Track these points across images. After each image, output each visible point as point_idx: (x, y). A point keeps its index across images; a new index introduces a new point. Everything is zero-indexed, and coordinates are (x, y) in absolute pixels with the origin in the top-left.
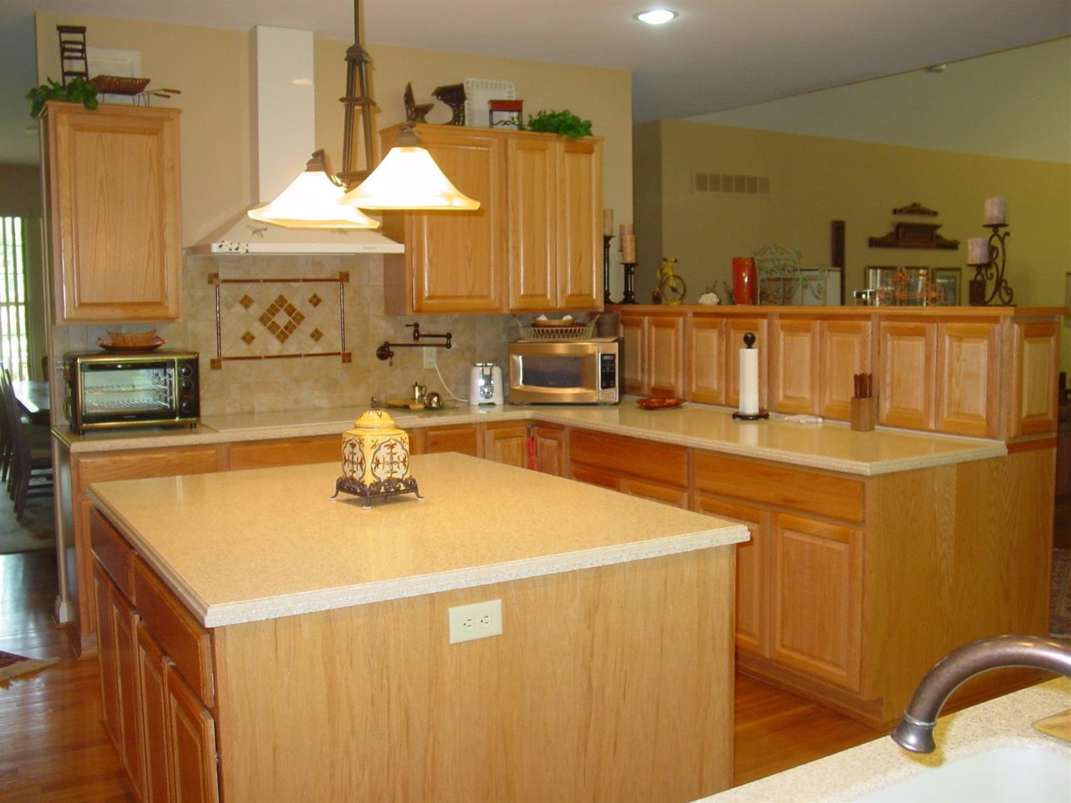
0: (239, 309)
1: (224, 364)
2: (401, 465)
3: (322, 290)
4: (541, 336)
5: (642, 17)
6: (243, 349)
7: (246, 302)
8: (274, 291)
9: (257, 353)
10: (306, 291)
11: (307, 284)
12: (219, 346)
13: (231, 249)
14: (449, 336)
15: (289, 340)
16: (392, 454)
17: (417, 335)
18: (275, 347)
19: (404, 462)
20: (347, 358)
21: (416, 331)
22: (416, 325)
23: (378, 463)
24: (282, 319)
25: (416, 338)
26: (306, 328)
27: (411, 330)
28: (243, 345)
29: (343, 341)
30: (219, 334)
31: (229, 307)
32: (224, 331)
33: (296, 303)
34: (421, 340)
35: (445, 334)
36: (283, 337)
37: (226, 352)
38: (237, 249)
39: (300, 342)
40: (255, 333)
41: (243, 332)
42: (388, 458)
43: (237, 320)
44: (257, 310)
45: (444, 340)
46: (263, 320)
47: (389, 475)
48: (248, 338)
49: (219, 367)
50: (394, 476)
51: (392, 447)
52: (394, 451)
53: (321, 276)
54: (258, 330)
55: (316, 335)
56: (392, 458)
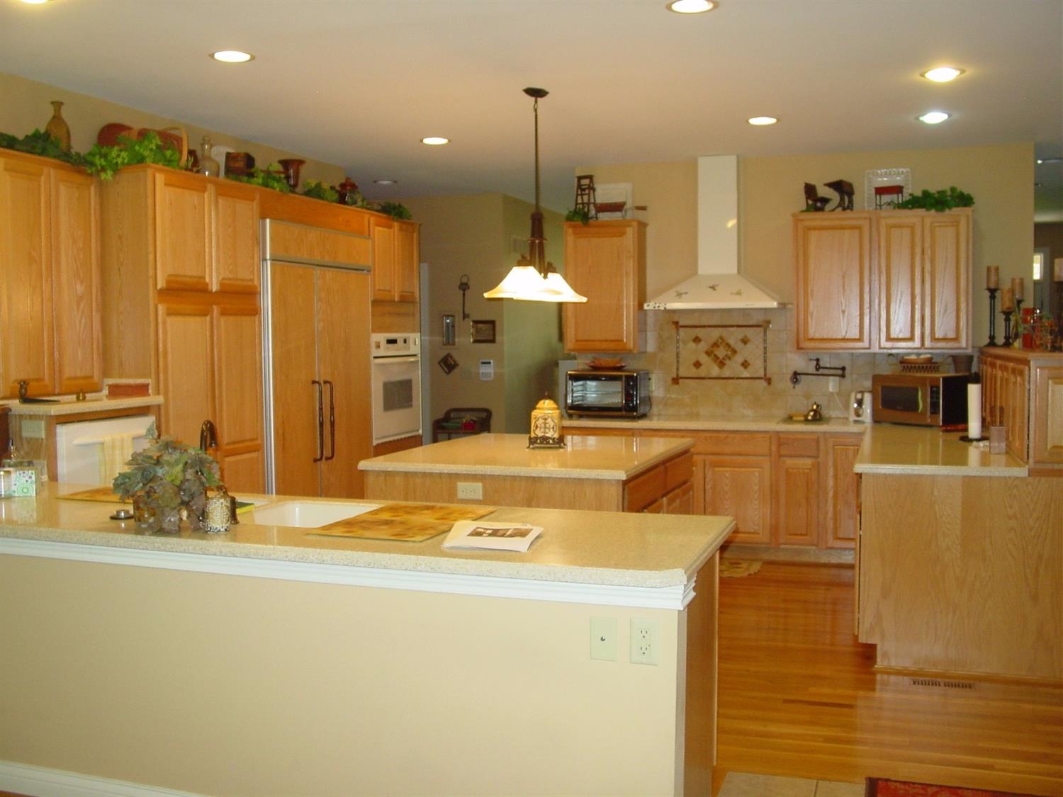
0: (692, 345)
1: (681, 381)
2: (551, 430)
3: (750, 332)
4: (910, 371)
5: (922, 119)
6: (694, 372)
7: (697, 340)
8: (716, 334)
9: (703, 375)
10: (740, 333)
11: (739, 329)
12: (678, 369)
13: (655, 307)
14: (843, 369)
15: (725, 368)
16: (545, 423)
17: (818, 367)
18: (715, 371)
19: (553, 428)
20: (769, 381)
21: (818, 364)
22: (818, 360)
23: (537, 427)
24: (721, 352)
25: (817, 369)
26: (739, 359)
27: (815, 363)
28: (694, 370)
29: (765, 369)
30: (678, 362)
31: (685, 343)
32: (681, 360)
33: (732, 342)
34: (821, 371)
35: (841, 367)
36: (722, 364)
37: (682, 374)
38: (659, 307)
39: (733, 368)
40: (702, 361)
41: (694, 361)
42: (543, 425)
43: (690, 351)
44: (703, 346)
45: (840, 372)
46: (708, 353)
47: (543, 434)
48: (697, 365)
49: (677, 383)
50: (547, 435)
51: (546, 419)
52: (547, 422)
53: (751, 323)
54: (704, 359)
55: (745, 364)
56: (545, 425)
